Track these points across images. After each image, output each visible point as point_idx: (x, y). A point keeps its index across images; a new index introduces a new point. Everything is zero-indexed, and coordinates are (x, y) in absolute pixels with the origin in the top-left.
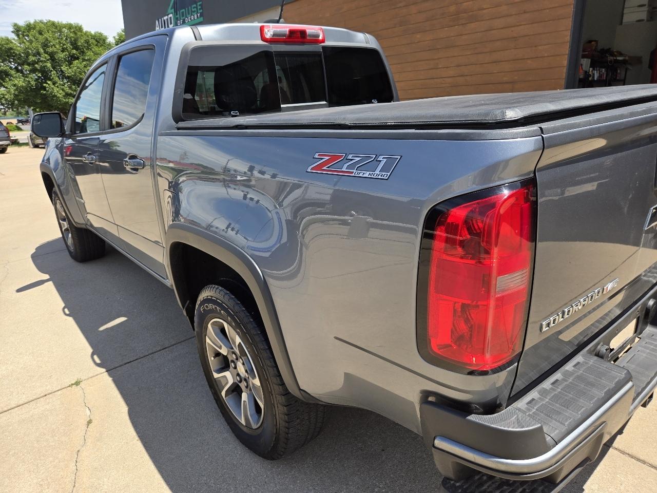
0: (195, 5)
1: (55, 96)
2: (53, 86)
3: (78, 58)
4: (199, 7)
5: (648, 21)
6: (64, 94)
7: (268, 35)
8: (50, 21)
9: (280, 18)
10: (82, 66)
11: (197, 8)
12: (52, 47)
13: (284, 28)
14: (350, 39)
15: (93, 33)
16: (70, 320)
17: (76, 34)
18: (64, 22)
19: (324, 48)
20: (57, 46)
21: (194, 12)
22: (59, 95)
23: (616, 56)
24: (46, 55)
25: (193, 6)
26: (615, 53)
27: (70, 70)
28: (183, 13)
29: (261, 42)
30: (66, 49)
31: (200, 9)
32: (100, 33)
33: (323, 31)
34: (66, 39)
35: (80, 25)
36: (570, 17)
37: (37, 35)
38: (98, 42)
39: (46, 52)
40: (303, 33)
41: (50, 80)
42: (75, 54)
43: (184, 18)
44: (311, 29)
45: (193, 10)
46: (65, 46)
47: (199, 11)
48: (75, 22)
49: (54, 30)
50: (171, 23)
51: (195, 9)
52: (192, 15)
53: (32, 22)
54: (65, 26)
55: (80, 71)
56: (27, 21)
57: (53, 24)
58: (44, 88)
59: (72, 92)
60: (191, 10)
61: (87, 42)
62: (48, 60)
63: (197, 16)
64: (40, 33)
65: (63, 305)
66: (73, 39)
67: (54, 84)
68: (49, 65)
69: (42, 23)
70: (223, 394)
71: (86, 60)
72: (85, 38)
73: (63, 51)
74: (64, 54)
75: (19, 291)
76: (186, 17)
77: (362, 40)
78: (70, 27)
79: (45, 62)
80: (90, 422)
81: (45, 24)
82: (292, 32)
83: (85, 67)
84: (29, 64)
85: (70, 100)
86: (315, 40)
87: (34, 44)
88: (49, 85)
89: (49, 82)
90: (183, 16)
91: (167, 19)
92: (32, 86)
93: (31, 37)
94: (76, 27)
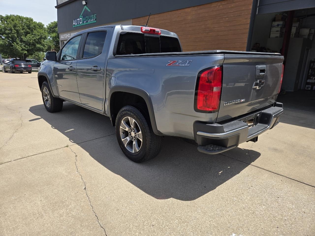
0: (93, 15)
1: (17, 49)
2: (16, 45)
3: (29, 33)
4: (95, 16)
5: (280, 37)
6: (21, 49)
7: (144, 30)
8: (18, 15)
9: (146, 25)
10: (31, 37)
11: (94, 16)
12: (18, 27)
13: (149, 28)
14: (169, 34)
15: (38, 22)
16: (56, 130)
17: (30, 22)
18: (25, 17)
19: (160, 36)
20: (20, 27)
21: (92, 18)
22: (19, 49)
23: (267, 50)
24: (15, 31)
25: (92, 16)
26: (267, 49)
27: (25, 38)
28: (87, 18)
29: (141, 32)
30: (25, 28)
31: (95, 17)
32: (41, 23)
33: (161, 30)
34: (25, 24)
35: (32, 18)
36: (247, 33)
37: (11, 21)
38: (40, 27)
39: (15, 29)
40: (154, 30)
41: (15, 42)
42: (28, 31)
43: (87, 20)
44: (157, 30)
45: (92, 17)
46: (24, 27)
47: (95, 18)
48: (30, 17)
49: (20, 20)
50: (81, 22)
51: (93, 17)
52: (91, 19)
53: (9, 15)
54: (25, 18)
55: (30, 39)
56: (6, 15)
57: (19, 17)
58: (12, 46)
59: (26, 48)
60: (91, 17)
61: (35, 26)
62: (15, 33)
63: (94, 20)
64: (13, 20)
65: (51, 126)
66: (28, 24)
67: (17, 44)
68: (16, 35)
69: (14, 16)
70: (125, 146)
71: (34, 34)
72: (34, 24)
73: (23, 29)
74: (23, 31)
75: (30, 121)
76: (88, 20)
77: (173, 35)
78: (27, 19)
79: (14, 34)
80: (76, 156)
81: (15, 17)
82: (151, 30)
83: (33, 37)
84: (6, 34)
85: (24, 52)
86: (158, 33)
87: (9, 25)
88: (15, 44)
89: (15, 43)
90: (87, 19)
91: (79, 20)
92: (6, 44)
93: (8, 22)
94: (30, 19)
